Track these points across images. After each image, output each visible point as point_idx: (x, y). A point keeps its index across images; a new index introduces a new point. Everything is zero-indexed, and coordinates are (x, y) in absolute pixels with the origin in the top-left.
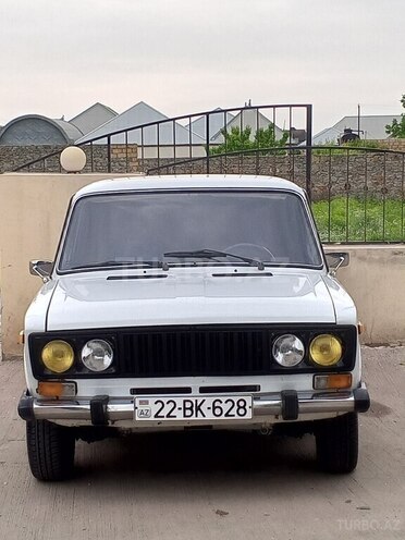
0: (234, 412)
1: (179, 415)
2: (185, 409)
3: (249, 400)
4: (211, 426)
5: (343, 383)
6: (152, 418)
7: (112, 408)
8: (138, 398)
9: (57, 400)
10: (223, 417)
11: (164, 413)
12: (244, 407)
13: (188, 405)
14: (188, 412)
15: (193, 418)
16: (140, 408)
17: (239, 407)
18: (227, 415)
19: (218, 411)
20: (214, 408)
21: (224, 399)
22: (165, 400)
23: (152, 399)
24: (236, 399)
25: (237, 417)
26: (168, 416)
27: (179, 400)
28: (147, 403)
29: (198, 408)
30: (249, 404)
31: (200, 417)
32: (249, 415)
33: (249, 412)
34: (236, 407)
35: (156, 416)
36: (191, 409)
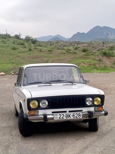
0: (78, 116)
1: (65, 118)
2: (66, 116)
3: (81, 113)
4: (70, 121)
5: (101, 109)
6: (58, 119)
7: (48, 117)
8: (55, 114)
9: (33, 115)
10: (75, 118)
11: (61, 117)
12: (80, 115)
13: (67, 115)
14: (67, 117)
15: (68, 118)
16: (55, 116)
17: (79, 115)
18: (76, 117)
19: (74, 117)
20: (73, 116)
21: (75, 114)
22: (61, 114)
23: (58, 114)
24: (78, 113)
25: (79, 118)
26: (62, 118)
27: (65, 114)
28: (57, 115)
29: (69, 116)
30: (81, 114)
31: (70, 118)
32: (81, 117)
33: (81, 116)
34: (78, 115)
35: (59, 118)
36: (68, 116)
